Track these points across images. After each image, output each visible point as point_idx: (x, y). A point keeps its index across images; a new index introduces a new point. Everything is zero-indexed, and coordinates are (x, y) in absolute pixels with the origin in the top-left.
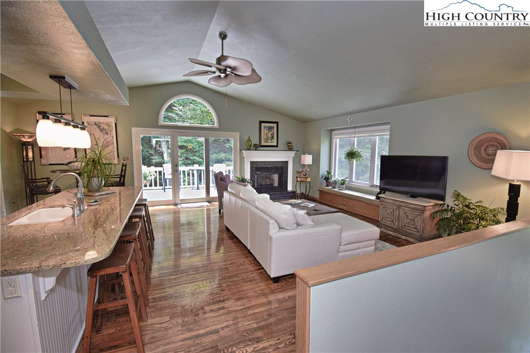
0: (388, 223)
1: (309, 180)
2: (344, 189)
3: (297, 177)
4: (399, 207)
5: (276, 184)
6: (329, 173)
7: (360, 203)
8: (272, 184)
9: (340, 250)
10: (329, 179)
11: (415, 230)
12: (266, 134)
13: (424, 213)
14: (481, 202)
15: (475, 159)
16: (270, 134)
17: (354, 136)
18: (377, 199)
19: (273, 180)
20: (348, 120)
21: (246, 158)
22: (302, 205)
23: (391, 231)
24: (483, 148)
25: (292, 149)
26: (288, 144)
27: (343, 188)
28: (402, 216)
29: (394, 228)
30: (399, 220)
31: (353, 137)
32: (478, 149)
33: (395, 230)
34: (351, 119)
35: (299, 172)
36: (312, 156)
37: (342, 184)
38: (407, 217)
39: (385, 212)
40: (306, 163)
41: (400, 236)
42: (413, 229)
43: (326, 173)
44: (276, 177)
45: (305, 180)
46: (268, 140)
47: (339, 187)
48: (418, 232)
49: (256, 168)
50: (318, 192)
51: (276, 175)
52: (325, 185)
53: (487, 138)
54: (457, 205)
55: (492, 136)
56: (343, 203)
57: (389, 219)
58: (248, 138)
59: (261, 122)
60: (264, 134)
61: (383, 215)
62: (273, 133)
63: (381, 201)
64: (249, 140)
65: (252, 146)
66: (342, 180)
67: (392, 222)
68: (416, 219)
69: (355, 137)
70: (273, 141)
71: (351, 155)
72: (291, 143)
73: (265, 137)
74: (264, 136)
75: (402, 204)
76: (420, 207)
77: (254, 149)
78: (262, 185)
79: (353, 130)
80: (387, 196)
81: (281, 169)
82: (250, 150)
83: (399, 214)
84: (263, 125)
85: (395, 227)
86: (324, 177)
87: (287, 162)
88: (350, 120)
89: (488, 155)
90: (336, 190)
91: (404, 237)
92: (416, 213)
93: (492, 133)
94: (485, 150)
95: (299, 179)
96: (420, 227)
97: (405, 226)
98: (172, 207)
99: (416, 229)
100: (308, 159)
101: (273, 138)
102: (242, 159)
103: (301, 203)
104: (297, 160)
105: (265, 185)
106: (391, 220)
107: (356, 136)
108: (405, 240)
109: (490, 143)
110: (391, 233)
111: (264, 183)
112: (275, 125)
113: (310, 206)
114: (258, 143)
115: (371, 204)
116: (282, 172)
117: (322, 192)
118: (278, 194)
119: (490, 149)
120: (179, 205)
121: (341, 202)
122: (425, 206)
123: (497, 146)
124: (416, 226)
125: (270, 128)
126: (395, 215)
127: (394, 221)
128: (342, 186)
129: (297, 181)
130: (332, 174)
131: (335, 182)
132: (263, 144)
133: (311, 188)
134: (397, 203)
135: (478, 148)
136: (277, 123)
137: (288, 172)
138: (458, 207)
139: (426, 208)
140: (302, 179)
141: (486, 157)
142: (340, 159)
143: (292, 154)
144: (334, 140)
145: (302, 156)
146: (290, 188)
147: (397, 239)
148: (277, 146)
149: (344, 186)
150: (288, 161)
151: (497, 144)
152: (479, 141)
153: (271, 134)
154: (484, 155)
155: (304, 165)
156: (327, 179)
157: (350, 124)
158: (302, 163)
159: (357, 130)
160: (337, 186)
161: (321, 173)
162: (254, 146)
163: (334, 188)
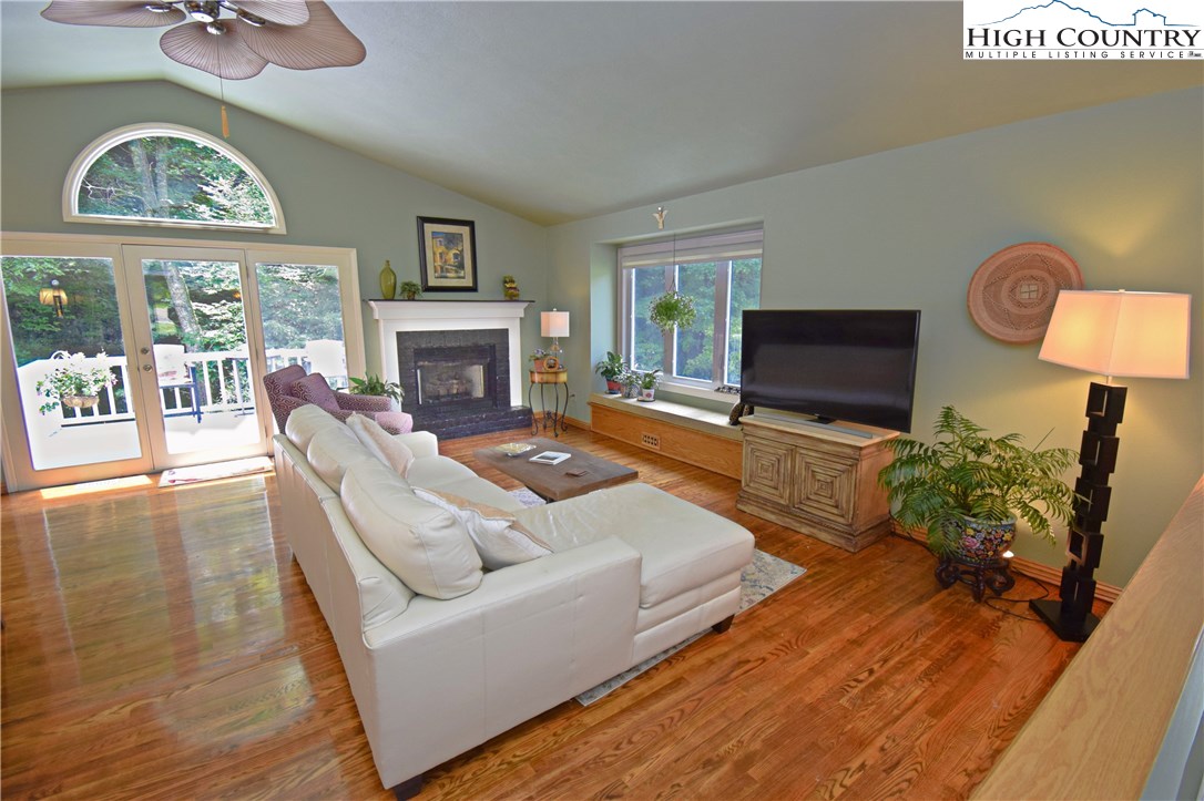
0: (766, 492)
1: (563, 377)
2: (652, 399)
3: (532, 372)
4: (792, 451)
5: (479, 392)
6: (613, 357)
7: (693, 436)
8: (468, 393)
9: (640, 625)
10: (615, 374)
11: (835, 511)
12: (441, 254)
13: (857, 465)
14: (1014, 436)
15: (984, 317)
16: (451, 254)
17: (672, 260)
18: (733, 424)
19: (470, 381)
20: (657, 216)
21: (382, 324)
22: (534, 459)
23: (773, 513)
24: (1006, 285)
25: (518, 295)
26: (506, 282)
27: (649, 395)
28: (800, 474)
29: (779, 504)
30: (793, 482)
31: (669, 264)
32: (993, 288)
33: (784, 510)
34: (664, 213)
35: (538, 359)
36: (568, 313)
37: (648, 386)
38: (813, 476)
39: (757, 462)
40: (555, 334)
41: (795, 525)
42: (828, 508)
43: (606, 359)
44: (477, 374)
45: (551, 378)
46: (448, 271)
47: (641, 394)
48: (842, 516)
49: (415, 349)
50: (589, 409)
51: (476, 367)
52: (606, 388)
53: (1018, 258)
54: (947, 446)
55: (1035, 252)
56: (651, 436)
57: (765, 482)
58: (384, 266)
59: (424, 220)
60: (434, 254)
61: (752, 471)
62: (462, 251)
63: (746, 435)
64: (389, 271)
65: (399, 290)
66: (647, 375)
67: (776, 489)
68: (837, 484)
69: (674, 263)
70: (462, 275)
71: (667, 310)
72: (512, 281)
73: (439, 263)
74: (434, 261)
75: (800, 442)
76: (849, 451)
77: (406, 296)
78: (438, 397)
79: (670, 246)
80: (761, 418)
81: (490, 349)
82: (392, 300)
83: (793, 467)
84: (429, 228)
85: (782, 502)
86: (602, 370)
87: (505, 332)
88: (661, 216)
89: (1019, 304)
90: (632, 401)
91: (805, 530)
92: (839, 467)
93: (1036, 243)
94: (1012, 290)
95: (537, 378)
96: (848, 502)
97: (808, 498)
98: (144, 480)
99: (837, 507)
100: (558, 324)
101: (461, 266)
102: (370, 326)
103: (533, 453)
104: (531, 325)
105: (448, 395)
106: (772, 484)
107: (677, 259)
108: (808, 536)
109: (1026, 272)
110: (772, 517)
111: (442, 392)
112: (465, 230)
113: (555, 462)
114: (417, 280)
115: (718, 439)
116: (494, 359)
117: (598, 409)
118: (482, 419)
119: (1025, 289)
120: (165, 473)
121: (645, 433)
122: (861, 448)
123: (1043, 280)
124: (836, 501)
125: (451, 240)
126: (782, 470)
127: (781, 487)
128: (645, 391)
129: (533, 382)
130: (622, 361)
131: (630, 383)
132: (432, 282)
133: (571, 399)
134: (787, 440)
135: (992, 285)
136: (471, 224)
137: (510, 358)
138: (947, 449)
139: (864, 452)
140: (545, 377)
141: (1014, 310)
142: (640, 322)
143: (518, 310)
144: (625, 272)
145: (543, 314)
146: (516, 401)
147: (791, 533)
148: (474, 289)
149: (652, 392)
150: (507, 330)
151: (1046, 275)
152: (997, 267)
153: (456, 256)
154: (1007, 304)
155: (549, 341)
156: (609, 373)
157: (661, 227)
158: (543, 335)
159: (679, 245)
160: (635, 391)
161: (594, 359)
162: (404, 290)
163: (629, 396)
